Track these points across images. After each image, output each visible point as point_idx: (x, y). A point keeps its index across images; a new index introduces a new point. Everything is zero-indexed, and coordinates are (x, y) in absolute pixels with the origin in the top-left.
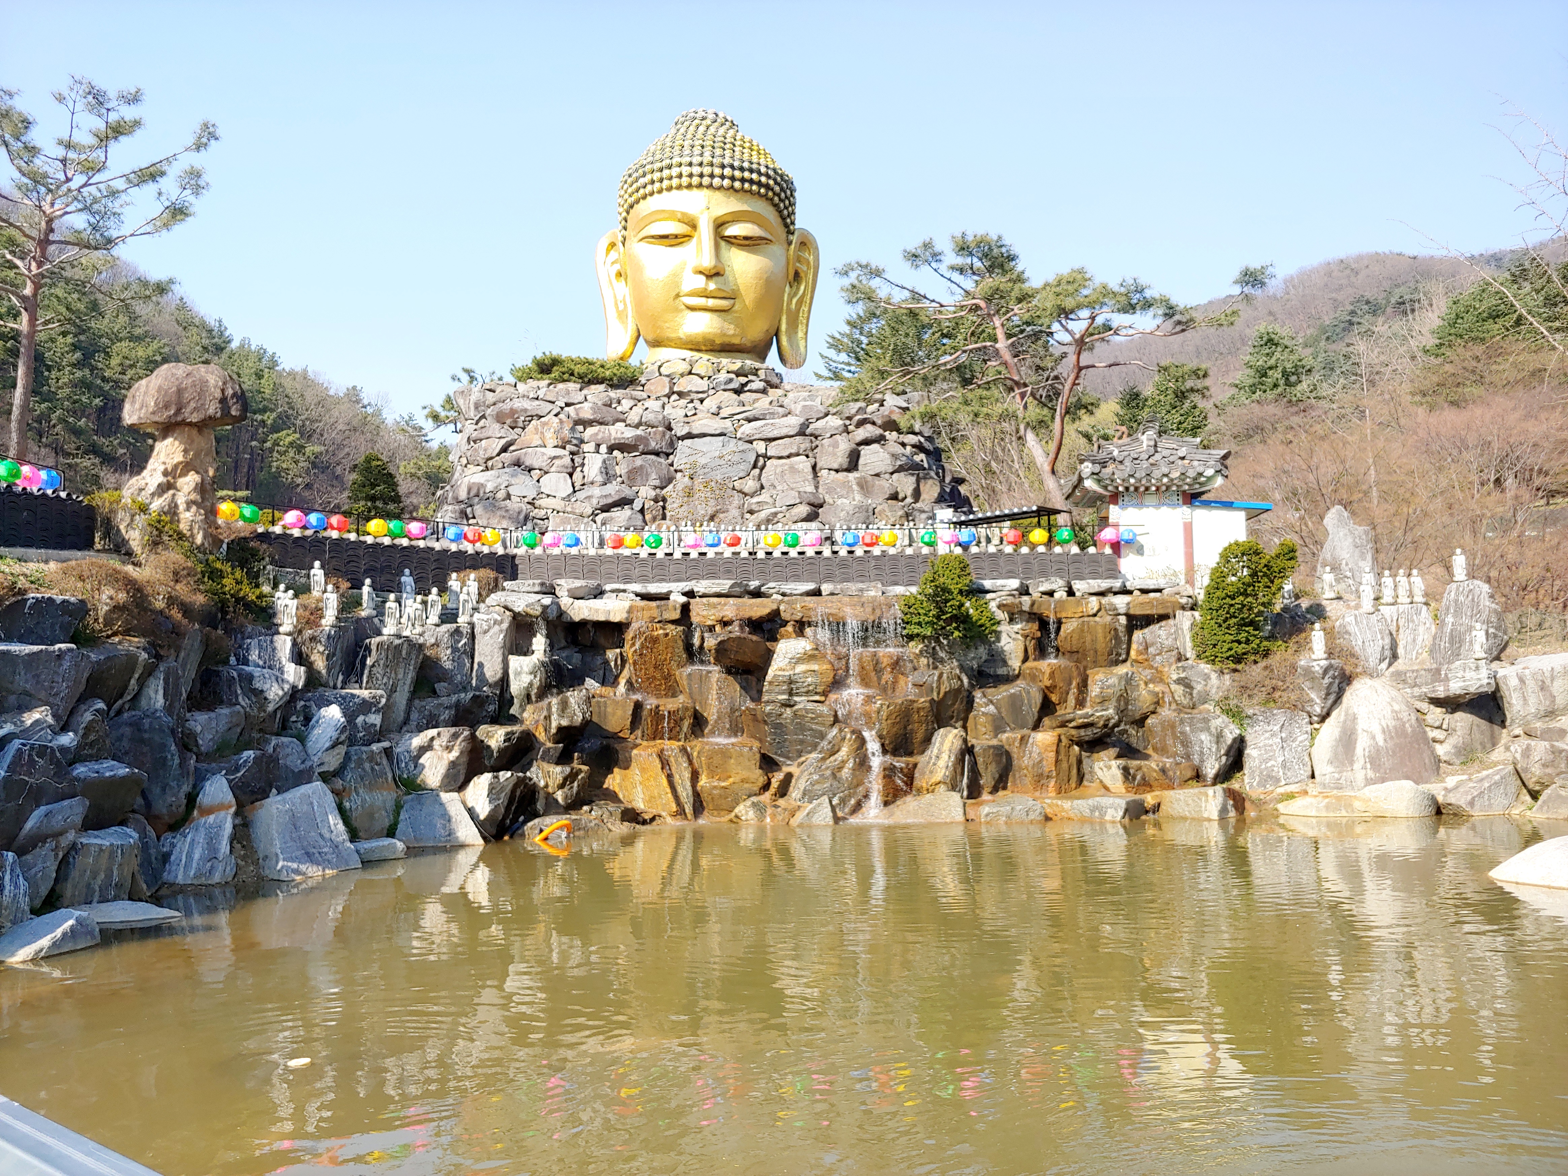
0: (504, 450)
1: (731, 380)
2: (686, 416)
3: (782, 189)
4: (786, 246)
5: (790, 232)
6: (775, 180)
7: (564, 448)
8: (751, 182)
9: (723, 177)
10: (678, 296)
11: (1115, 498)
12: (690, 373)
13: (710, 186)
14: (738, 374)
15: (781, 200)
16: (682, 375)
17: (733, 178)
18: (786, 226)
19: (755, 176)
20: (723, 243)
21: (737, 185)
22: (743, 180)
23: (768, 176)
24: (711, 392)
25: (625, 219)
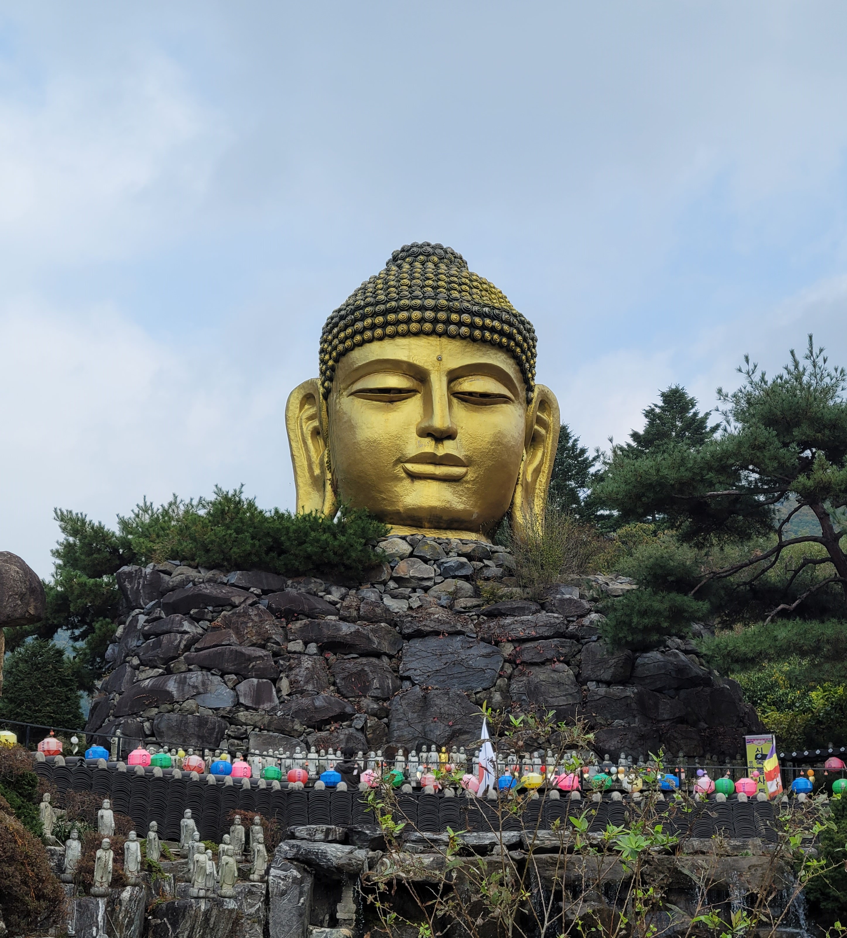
0: (187, 648)
1: (462, 565)
2: (410, 608)
3: (525, 339)
4: (525, 405)
5: (530, 389)
6: (518, 329)
7: (263, 647)
8: (493, 330)
9: (460, 324)
10: (399, 461)
12: (411, 555)
13: (446, 333)
14: (470, 557)
15: (523, 351)
16: (402, 558)
17: (472, 326)
18: (526, 381)
19: (496, 324)
20: (455, 401)
21: (477, 333)
22: (483, 328)
23: (511, 325)
24: (439, 579)
25: (333, 369)
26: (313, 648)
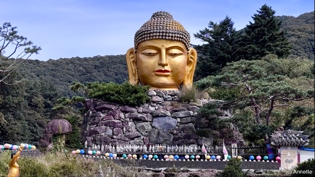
0: (102, 120)
1: (169, 98)
2: (156, 109)
4: (187, 55)
5: (188, 50)
7: (120, 120)
8: (177, 37)
9: (169, 36)
10: (153, 71)
11: (279, 147)
12: (157, 95)
13: (165, 39)
14: (171, 95)
15: (186, 41)
16: (154, 96)
17: (172, 37)
18: (187, 48)
19: (178, 35)
20: (168, 56)
22: (175, 37)
24: (163, 101)
25: (137, 46)
26: (131, 120)
